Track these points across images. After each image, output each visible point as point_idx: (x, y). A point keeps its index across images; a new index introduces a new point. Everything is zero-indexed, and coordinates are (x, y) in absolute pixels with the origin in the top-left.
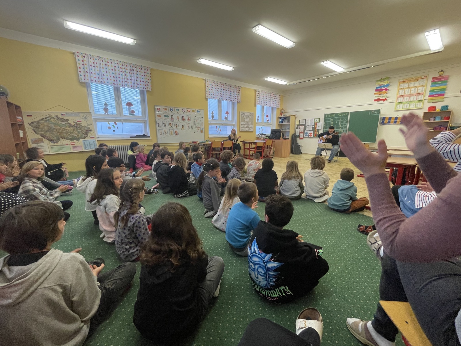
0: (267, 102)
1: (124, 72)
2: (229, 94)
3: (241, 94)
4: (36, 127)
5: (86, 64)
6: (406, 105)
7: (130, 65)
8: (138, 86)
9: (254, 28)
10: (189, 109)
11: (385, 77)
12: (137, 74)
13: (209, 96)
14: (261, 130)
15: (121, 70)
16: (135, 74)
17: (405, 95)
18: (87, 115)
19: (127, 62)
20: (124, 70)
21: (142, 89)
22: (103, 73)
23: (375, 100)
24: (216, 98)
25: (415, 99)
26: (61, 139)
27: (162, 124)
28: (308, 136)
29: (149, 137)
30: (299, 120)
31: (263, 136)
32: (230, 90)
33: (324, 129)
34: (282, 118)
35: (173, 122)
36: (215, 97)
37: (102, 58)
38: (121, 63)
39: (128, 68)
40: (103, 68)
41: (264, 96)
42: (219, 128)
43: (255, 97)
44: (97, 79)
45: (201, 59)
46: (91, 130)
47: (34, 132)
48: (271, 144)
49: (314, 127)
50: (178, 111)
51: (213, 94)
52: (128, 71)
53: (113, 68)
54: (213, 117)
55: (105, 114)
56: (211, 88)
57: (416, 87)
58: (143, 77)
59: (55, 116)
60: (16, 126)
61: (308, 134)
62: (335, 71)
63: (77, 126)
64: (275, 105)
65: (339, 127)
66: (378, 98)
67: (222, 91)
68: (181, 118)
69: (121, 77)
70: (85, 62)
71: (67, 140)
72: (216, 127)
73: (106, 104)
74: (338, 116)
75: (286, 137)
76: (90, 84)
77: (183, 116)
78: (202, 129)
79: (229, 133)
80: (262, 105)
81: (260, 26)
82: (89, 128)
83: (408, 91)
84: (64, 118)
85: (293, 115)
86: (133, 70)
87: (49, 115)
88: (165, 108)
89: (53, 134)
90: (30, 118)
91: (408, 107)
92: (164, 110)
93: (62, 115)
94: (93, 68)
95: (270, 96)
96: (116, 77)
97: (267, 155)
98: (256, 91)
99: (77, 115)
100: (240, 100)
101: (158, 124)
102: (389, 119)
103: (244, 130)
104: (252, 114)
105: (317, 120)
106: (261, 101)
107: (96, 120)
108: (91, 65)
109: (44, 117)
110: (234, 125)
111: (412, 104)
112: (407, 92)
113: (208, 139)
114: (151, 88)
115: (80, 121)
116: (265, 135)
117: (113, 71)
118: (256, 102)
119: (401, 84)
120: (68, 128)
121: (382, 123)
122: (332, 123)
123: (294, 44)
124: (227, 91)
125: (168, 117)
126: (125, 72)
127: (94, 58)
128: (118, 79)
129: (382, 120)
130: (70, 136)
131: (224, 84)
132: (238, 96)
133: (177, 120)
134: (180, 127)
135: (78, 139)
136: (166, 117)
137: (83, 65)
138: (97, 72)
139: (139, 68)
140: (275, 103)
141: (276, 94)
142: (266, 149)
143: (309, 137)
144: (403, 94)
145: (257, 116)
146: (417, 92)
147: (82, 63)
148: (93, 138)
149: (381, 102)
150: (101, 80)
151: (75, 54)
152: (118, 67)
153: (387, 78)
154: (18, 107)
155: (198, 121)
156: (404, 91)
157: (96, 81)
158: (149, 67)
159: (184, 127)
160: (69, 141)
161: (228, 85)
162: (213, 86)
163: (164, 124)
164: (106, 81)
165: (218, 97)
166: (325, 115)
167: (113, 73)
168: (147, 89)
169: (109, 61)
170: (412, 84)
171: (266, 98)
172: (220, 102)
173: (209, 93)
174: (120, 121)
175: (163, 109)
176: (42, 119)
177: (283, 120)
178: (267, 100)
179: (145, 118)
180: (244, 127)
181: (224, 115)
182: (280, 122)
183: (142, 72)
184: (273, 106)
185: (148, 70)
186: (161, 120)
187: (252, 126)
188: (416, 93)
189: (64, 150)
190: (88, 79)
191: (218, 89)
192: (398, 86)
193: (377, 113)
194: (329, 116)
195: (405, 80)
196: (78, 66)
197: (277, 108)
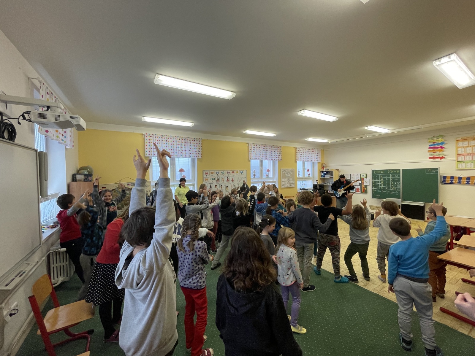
0: (308, 158)
1: (180, 145)
2: (270, 154)
3: (281, 153)
6: (469, 164)
7: (186, 139)
8: (191, 155)
9: (299, 112)
10: (233, 171)
11: (438, 135)
12: (191, 146)
13: (252, 157)
14: (302, 184)
16: (189, 145)
17: (467, 154)
19: (183, 136)
20: (180, 143)
21: (194, 157)
23: (430, 158)
32: (271, 150)
33: (372, 185)
34: (324, 172)
35: (218, 184)
36: (257, 158)
37: (164, 136)
39: (184, 141)
40: (164, 143)
41: (305, 152)
43: (296, 154)
45: (247, 130)
49: (360, 182)
50: (224, 173)
51: (255, 155)
52: (183, 144)
53: (172, 143)
54: (254, 175)
56: (254, 151)
58: (196, 147)
62: (380, 133)
64: (316, 160)
65: (391, 184)
66: (433, 156)
67: (264, 152)
68: (226, 179)
69: (178, 149)
74: (389, 173)
76: (152, 157)
77: (228, 178)
80: (303, 161)
81: (305, 111)
85: (336, 170)
86: (188, 142)
88: (212, 172)
91: (472, 166)
92: (211, 174)
93: (128, 185)
95: (310, 152)
98: (296, 148)
100: (281, 158)
102: (451, 179)
103: (286, 186)
104: (293, 171)
105: (363, 176)
106: (301, 157)
112: (469, 150)
114: (201, 155)
117: (172, 145)
118: (297, 159)
119: (459, 143)
121: (443, 182)
122: (382, 179)
123: (337, 118)
124: (269, 152)
125: (214, 180)
127: (158, 136)
128: (175, 151)
129: (442, 179)
131: (266, 146)
132: (279, 155)
133: (222, 182)
136: (212, 180)
137: (149, 143)
139: (193, 141)
140: (316, 158)
141: (316, 150)
143: (356, 192)
144: (463, 153)
147: (149, 141)
149: (439, 160)
151: (144, 135)
152: (176, 142)
153: (441, 136)
156: (463, 150)
158: (201, 138)
159: (228, 188)
161: (269, 146)
162: (255, 149)
165: (260, 157)
166: (373, 171)
167: (171, 147)
168: (198, 157)
169: (169, 138)
170: (473, 143)
171: (306, 154)
172: (261, 162)
173: (252, 155)
177: (326, 174)
178: (308, 156)
179: (194, 181)
181: (265, 173)
182: (322, 176)
183: (195, 143)
184: (314, 161)
185: (200, 141)
186: (208, 182)
187: (293, 182)
190: (152, 154)
191: (260, 151)
192: (456, 145)
193: (436, 172)
194: (378, 172)
195: (463, 138)
196: (146, 144)
197: (318, 163)
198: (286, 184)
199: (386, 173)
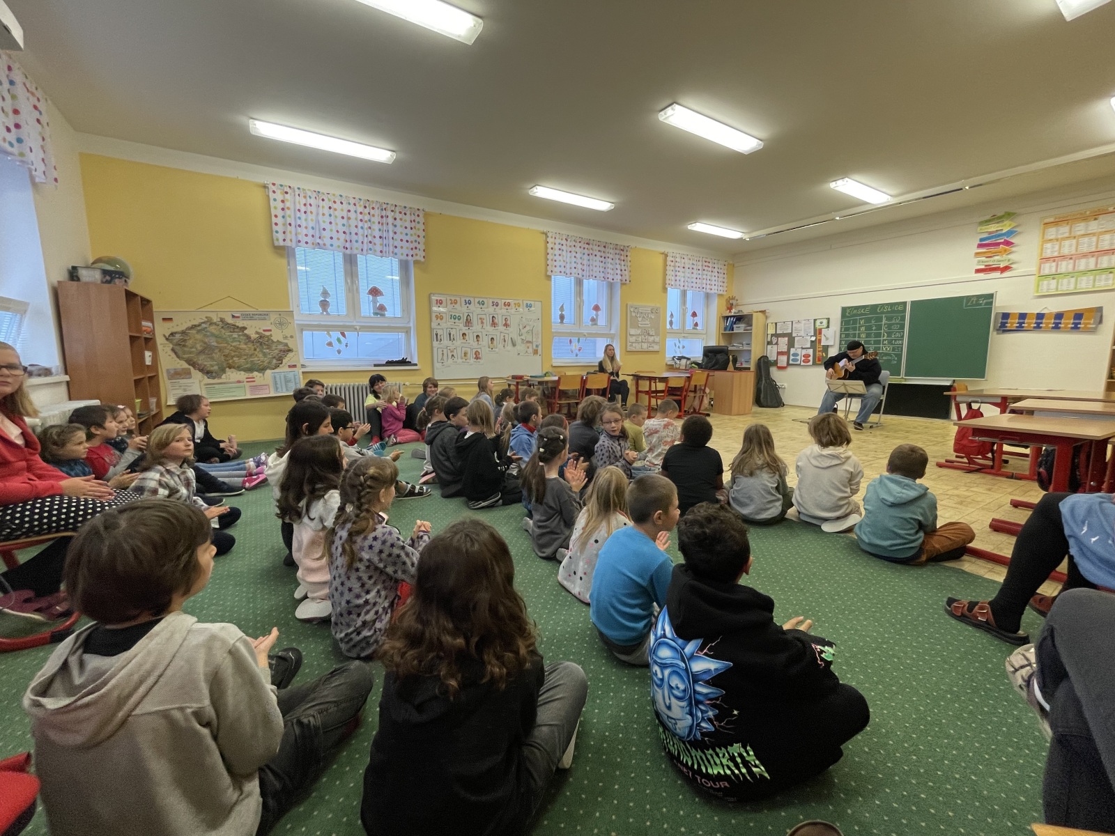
0: (694, 280)
1: (366, 222)
2: (602, 265)
3: (629, 264)
4: (179, 342)
5: (288, 208)
6: (1065, 281)
7: (381, 206)
8: (396, 250)
9: (662, 113)
10: (507, 301)
11: (1002, 214)
12: (395, 226)
13: (554, 269)
14: (679, 347)
15: (360, 217)
16: (390, 225)
17: (1063, 257)
18: (284, 317)
19: (375, 200)
20: (367, 218)
21: (404, 257)
22: (323, 226)
23: (978, 271)
24: (571, 274)
25: (1092, 266)
26: (227, 369)
27: (446, 336)
28: (799, 362)
29: (416, 365)
30: (776, 324)
31: (684, 361)
32: (604, 256)
33: (840, 344)
34: (732, 319)
35: (470, 331)
36: (568, 271)
37: (323, 194)
38: (362, 203)
39: (377, 212)
40: (323, 214)
41: (687, 266)
42: (577, 344)
43: (665, 270)
44: (309, 239)
45: (538, 187)
46: (290, 350)
47: (173, 355)
48: (704, 383)
49: (813, 339)
50: (483, 304)
51: (563, 264)
52: (376, 219)
53: (344, 213)
54: (562, 317)
55: (322, 313)
56: (560, 252)
57: (1094, 234)
58: (408, 231)
59: (219, 320)
60: (141, 341)
61: (799, 358)
62: (866, 203)
63: (263, 341)
64: (713, 287)
65: (882, 339)
66: (986, 266)
67: (586, 257)
68: (488, 320)
70: (288, 204)
71: (239, 373)
72: (571, 341)
73: (325, 293)
74: (878, 313)
75: (742, 364)
76: (294, 249)
77: (493, 317)
78: (537, 346)
79: (600, 355)
80: (682, 288)
81: (676, 107)
82: (286, 345)
83: (1071, 246)
84: (237, 324)
85: (760, 311)
86: (387, 217)
87: (206, 317)
88: (453, 299)
89: (212, 359)
90: (168, 324)
91: (1072, 286)
92: (451, 303)
93: (233, 316)
94: (303, 216)
95: (700, 268)
96: (350, 233)
97: (694, 409)
98: (666, 256)
99: (264, 316)
100: (627, 278)
101: (437, 335)
102: (1019, 319)
103: (637, 347)
104: (655, 311)
105: (821, 323)
106: (678, 278)
107: (302, 328)
108: (299, 210)
109: (196, 323)
110: (612, 337)
111: (1084, 278)
112: (1068, 247)
113: (550, 370)
114: (423, 254)
115: (270, 330)
116: (688, 359)
117: (345, 221)
118: (668, 282)
119: (1050, 230)
120: (244, 346)
121: (1000, 327)
122: (863, 329)
123: (761, 142)
124: (598, 258)
125: (459, 319)
126: (370, 221)
127: (306, 193)
128: (354, 238)
129: (1000, 320)
130: (247, 363)
131: (591, 242)
132: (623, 268)
133: (480, 326)
134: (485, 341)
135: (262, 370)
136: (455, 319)
137: (283, 209)
138: (311, 224)
139: (400, 213)
140: (715, 282)
141: (716, 261)
142: (692, 395)
143: (802, 364)
144: (1056, 254)
145: (669, 314)
146: (1097, 247)
147: (281, 205)
148: (295, 366)
149: (997, 274)
150: (318, 241)
151: (268, 188)
152: (356, 212)
153: (1009, 215)
154: (146, 302)
155: (528, 328)
156: (1057, 248)
157: (307, 243)
158: (421, 208)
159: (495, 342)
160: (242, 373)
161: (599, 244)
162: (564, 248)
163: (450, 334)
164: (328, 242)
165: (576, 271)
166: (844, 310)
167: (344, 225)
168: (415, 258)
169: (336, 200)
170: (1080, 228)
171: (690, 270)
172: (579, 283)
173: (555, 264)
174: (353, 328)
175: (449, 302)
176: (194, 327)
177: (735, 323)
178: (694, 276)
179: (409, 322)
180: (636, 342)
181: (588, 313)
182: (725, 329)
183: (405, 221)
184: (708, 291)
185: (418, 216)
186: (444, 325)
187: (657, 339)
188: (1094, 250)
189: (234, 394)
190: (291, 240)
191: (574, 254)
192: (1041, 234)
193: (986, 304)
194: (855, 312)
195: (1059, 218)
196: (273, 212)
197: (720, 295)
198: (639, 343)
199: (874, 312)
